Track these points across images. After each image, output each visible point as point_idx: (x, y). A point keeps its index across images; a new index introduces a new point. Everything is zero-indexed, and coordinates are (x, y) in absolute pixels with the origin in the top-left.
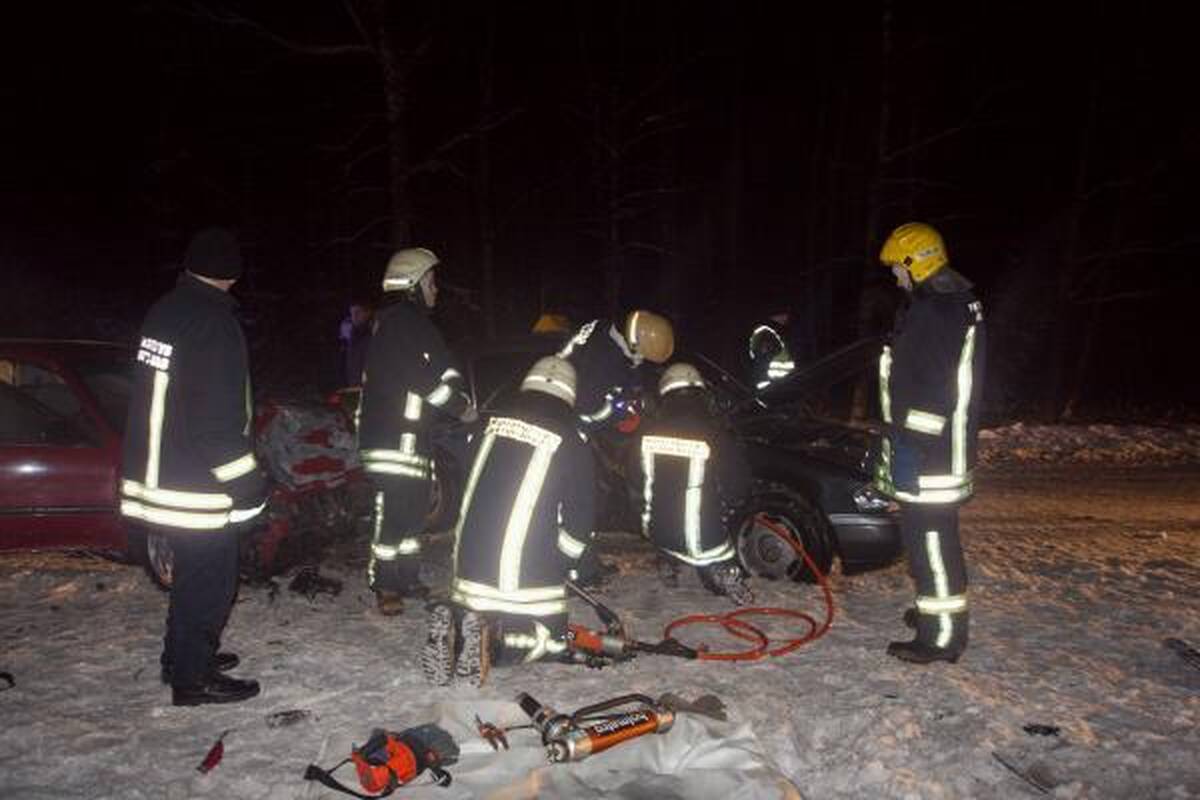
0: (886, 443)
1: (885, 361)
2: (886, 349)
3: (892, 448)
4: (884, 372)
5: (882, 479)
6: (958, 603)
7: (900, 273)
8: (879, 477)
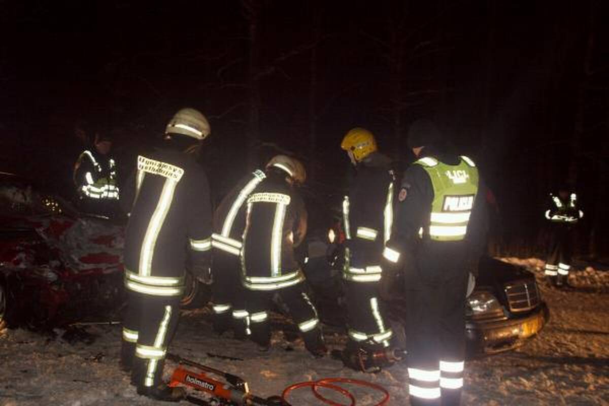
0: (347, 250)
1: (346, 204)
2: (346, 197)
3: (350, 253)
4: (346, 211)
5: (346, 272)
6: (389, 334)
7: (350, 154)
8: (344, 271)
